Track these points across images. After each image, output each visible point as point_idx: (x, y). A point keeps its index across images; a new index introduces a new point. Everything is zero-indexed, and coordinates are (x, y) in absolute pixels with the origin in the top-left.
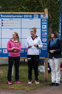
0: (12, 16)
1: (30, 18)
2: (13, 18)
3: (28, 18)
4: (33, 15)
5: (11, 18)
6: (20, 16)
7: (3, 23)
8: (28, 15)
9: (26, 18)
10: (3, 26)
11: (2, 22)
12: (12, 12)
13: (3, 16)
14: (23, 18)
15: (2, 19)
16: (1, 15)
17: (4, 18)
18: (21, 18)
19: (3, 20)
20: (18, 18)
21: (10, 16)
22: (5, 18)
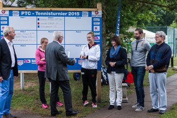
0: (52, 13)
1: (77, 16)
2: (53, 16)
3: (74, 16)
4: (81, 12)
5: (51, 16)
6: (64, 14)
7: (39, 23)
8: (74, 11)
9: (72, 16)
10: (39, 27)
11: (38, 21)
12: (51, 8)
13: (39, 14)
14: (67, 15)
15: (38, 17)
16: (37, 12)
17: (40, 16)
18: (65, 16)
19: (38, 19)
20: (59, 16)
21: (50, 14)
22: (42, 16)
